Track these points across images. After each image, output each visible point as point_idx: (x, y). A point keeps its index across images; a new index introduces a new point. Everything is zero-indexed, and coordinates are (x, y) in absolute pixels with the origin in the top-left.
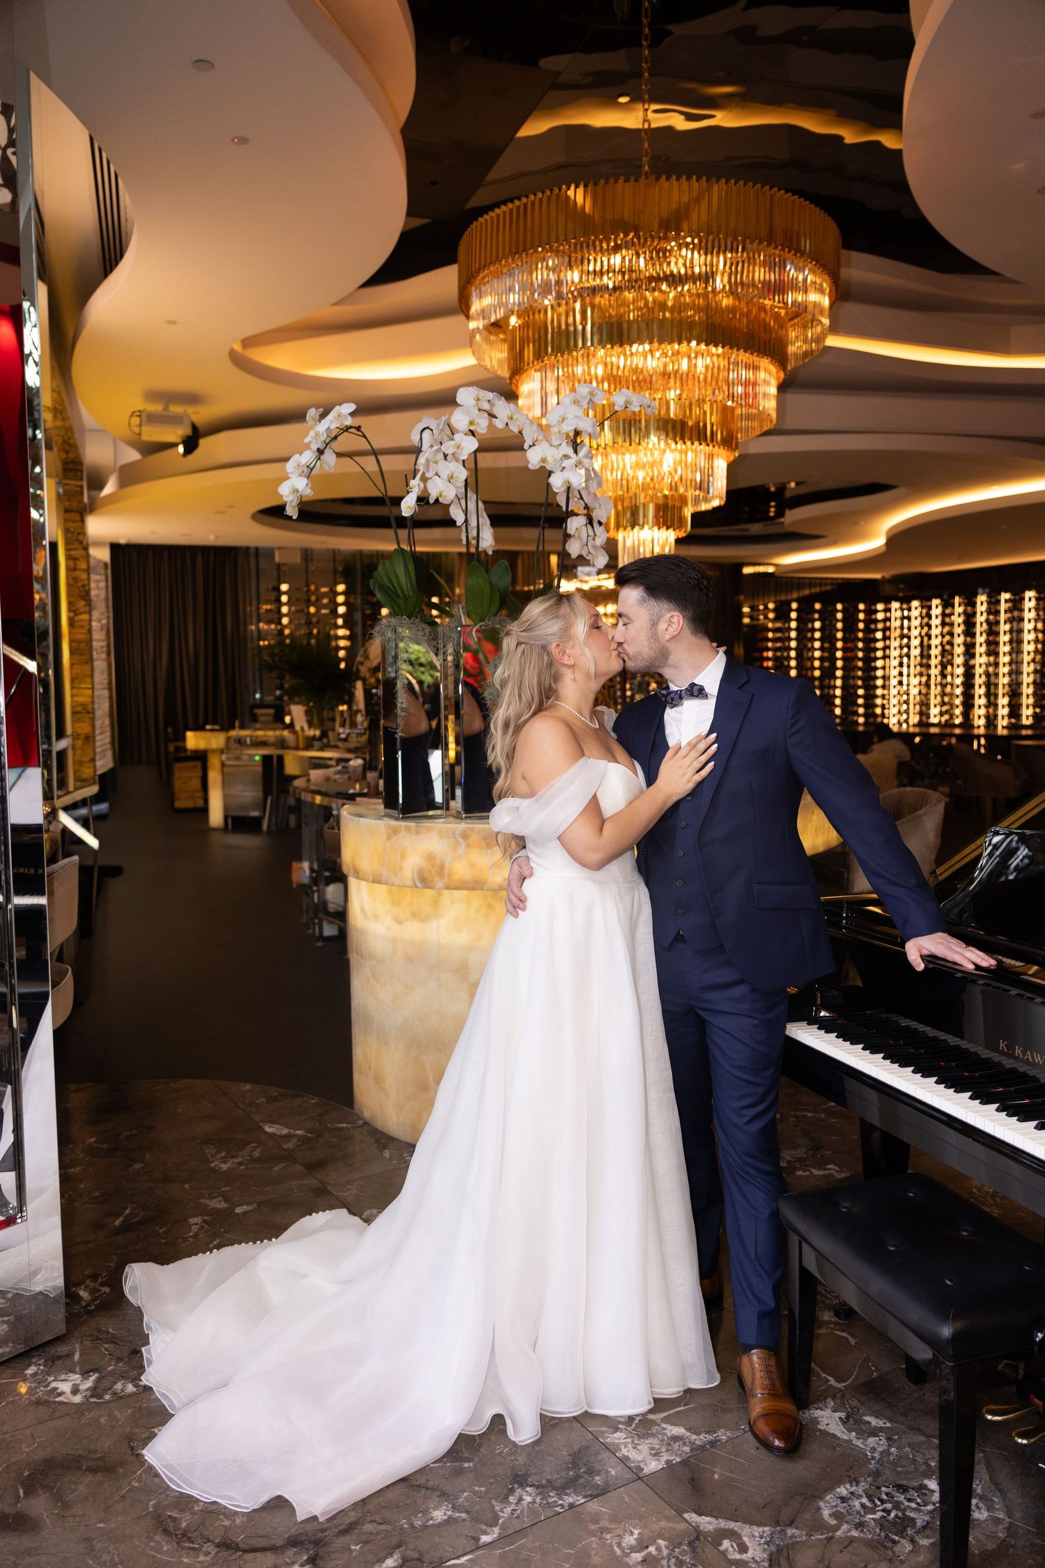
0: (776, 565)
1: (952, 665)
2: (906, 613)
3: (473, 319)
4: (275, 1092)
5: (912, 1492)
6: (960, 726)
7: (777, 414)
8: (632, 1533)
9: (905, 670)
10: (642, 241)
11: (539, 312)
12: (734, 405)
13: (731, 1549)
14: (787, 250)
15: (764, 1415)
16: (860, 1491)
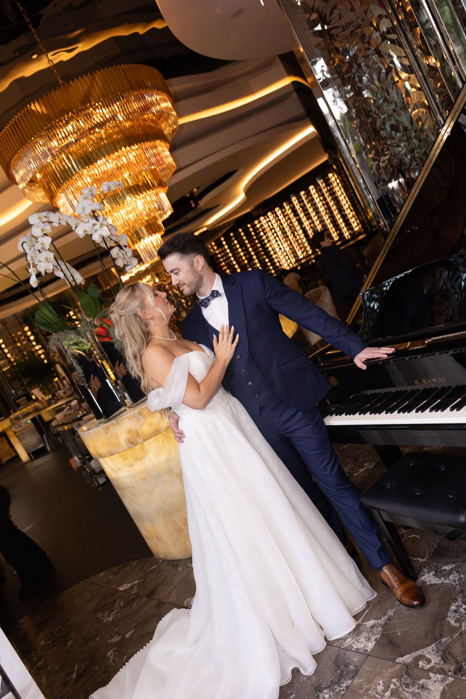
0: (207, 226)
1: (296, 231)
2: (268, 220)
3: (19, 184)
4: (115, 569)
6: (312, 254)
7: (175, 162)
8: (379, 684)
9: (279, 243)
10: (76, 114)
11: (48, 166)
12: (155, 167)
13: (424, 665)
14: (141, 89)
15: (403, 594)
16: (461, 604)
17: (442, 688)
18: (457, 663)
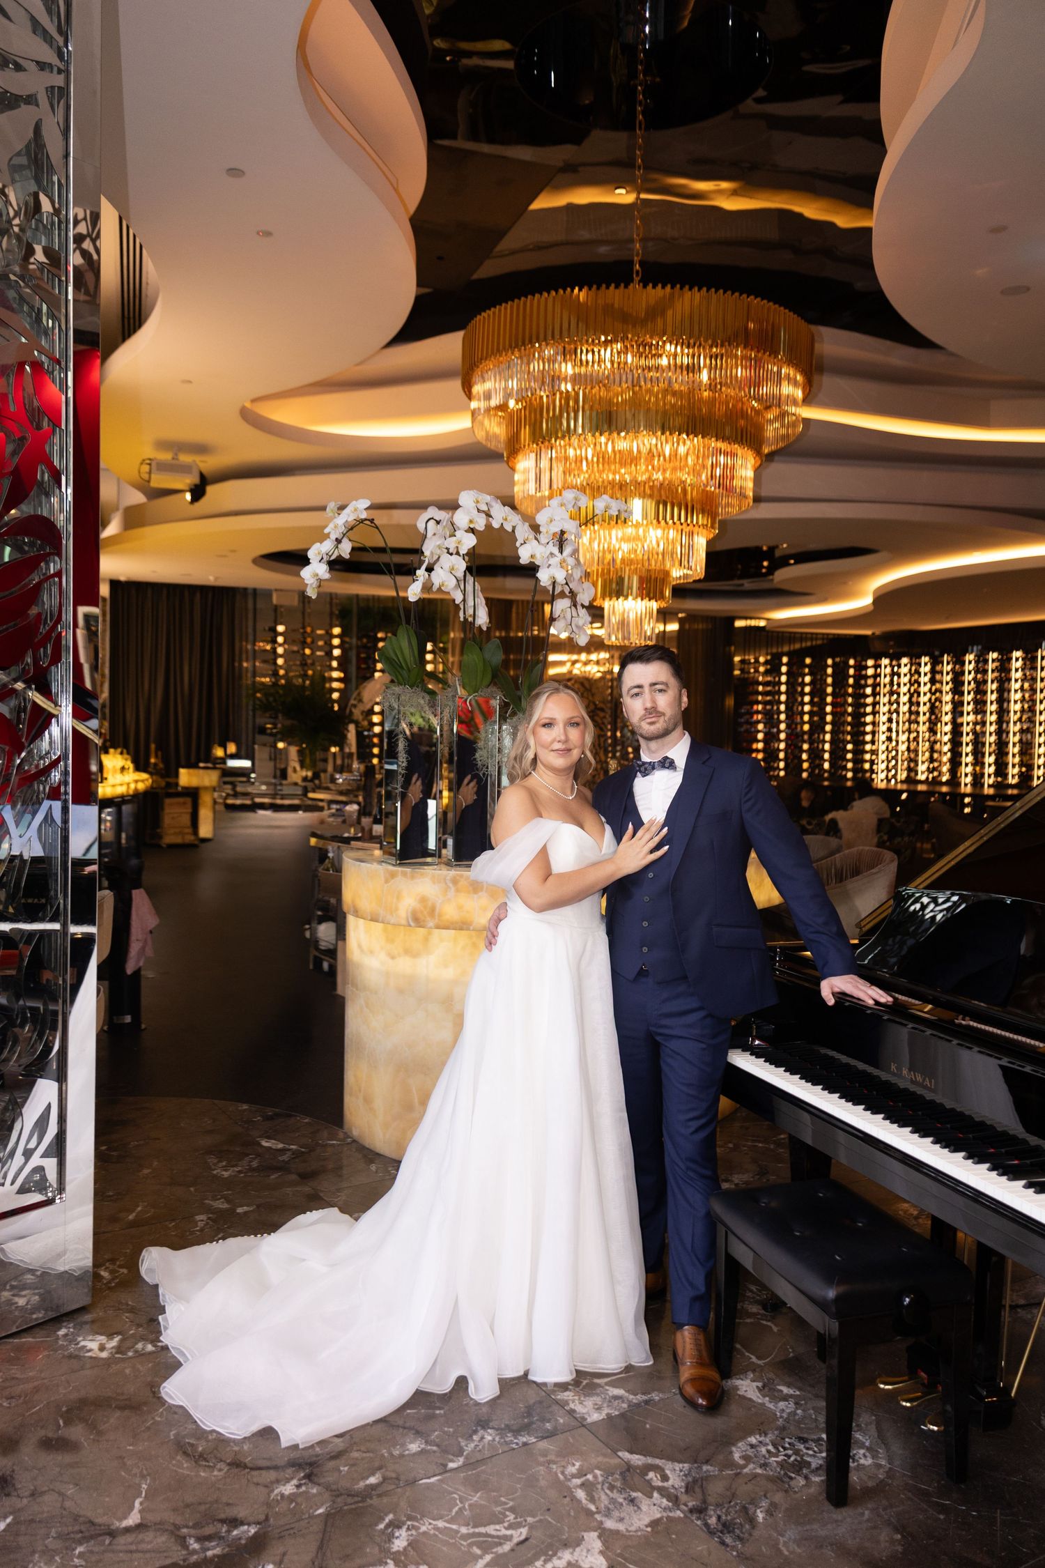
0: (768, 620)
1: (940, 722)
2: (895, 669)
3: (475, 400)
4: (270, 1111)
5: (810, 1443)
6: (947, 783)
8: (574, 1465)
9: (894, 726)
10: (629, 336)
13: (655, 1479)
15: (692, 1380)
16: (767, 1440)
17: (658, 1516)
18: (704, 1502)
